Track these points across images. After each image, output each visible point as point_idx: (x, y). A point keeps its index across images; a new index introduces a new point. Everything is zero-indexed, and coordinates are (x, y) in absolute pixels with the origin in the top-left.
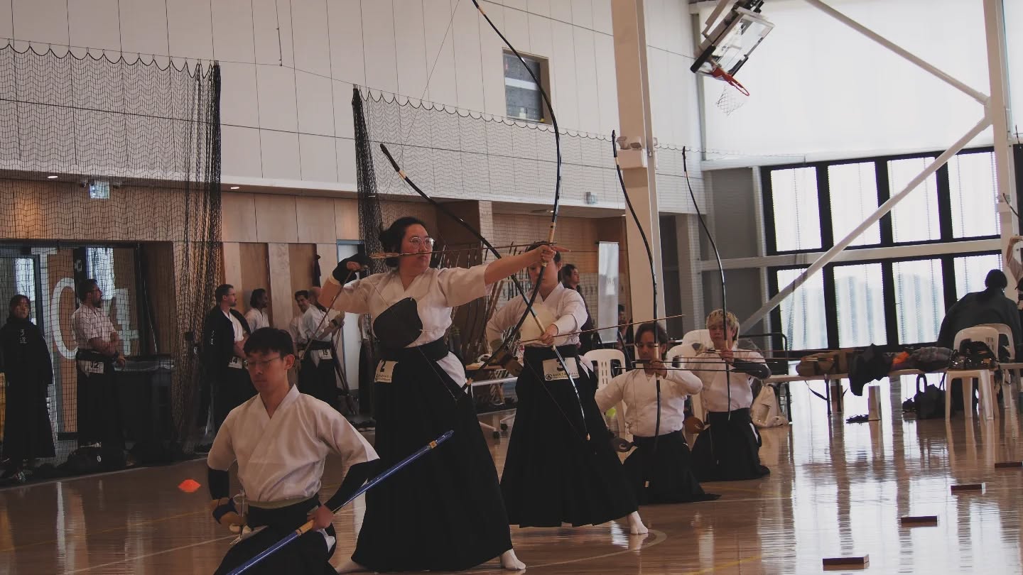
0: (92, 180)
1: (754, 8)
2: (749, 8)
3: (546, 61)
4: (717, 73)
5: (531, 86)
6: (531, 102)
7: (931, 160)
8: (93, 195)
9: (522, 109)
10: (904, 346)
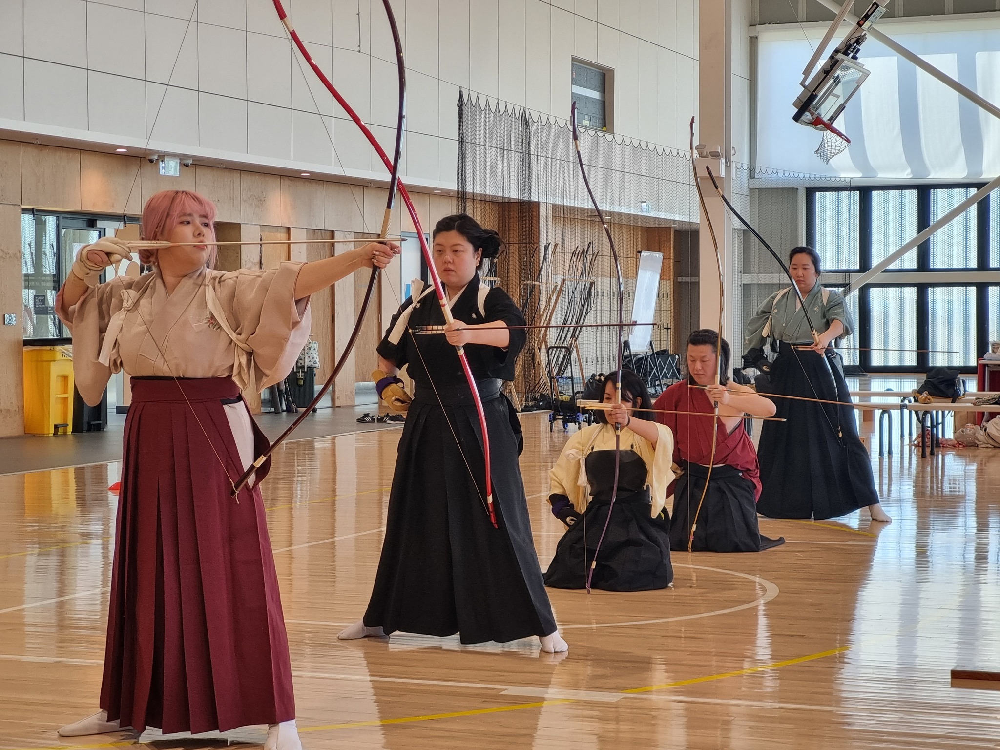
0: (162, 156)
1: (851, 55)
2: (847, 55)
3: (611, 71)
4: (817, 122)
5: (596, 95)
6: (596, 111)
7: (973, 191)
8: (162, 172)
9: (586, 117)
10: (933, 368)
